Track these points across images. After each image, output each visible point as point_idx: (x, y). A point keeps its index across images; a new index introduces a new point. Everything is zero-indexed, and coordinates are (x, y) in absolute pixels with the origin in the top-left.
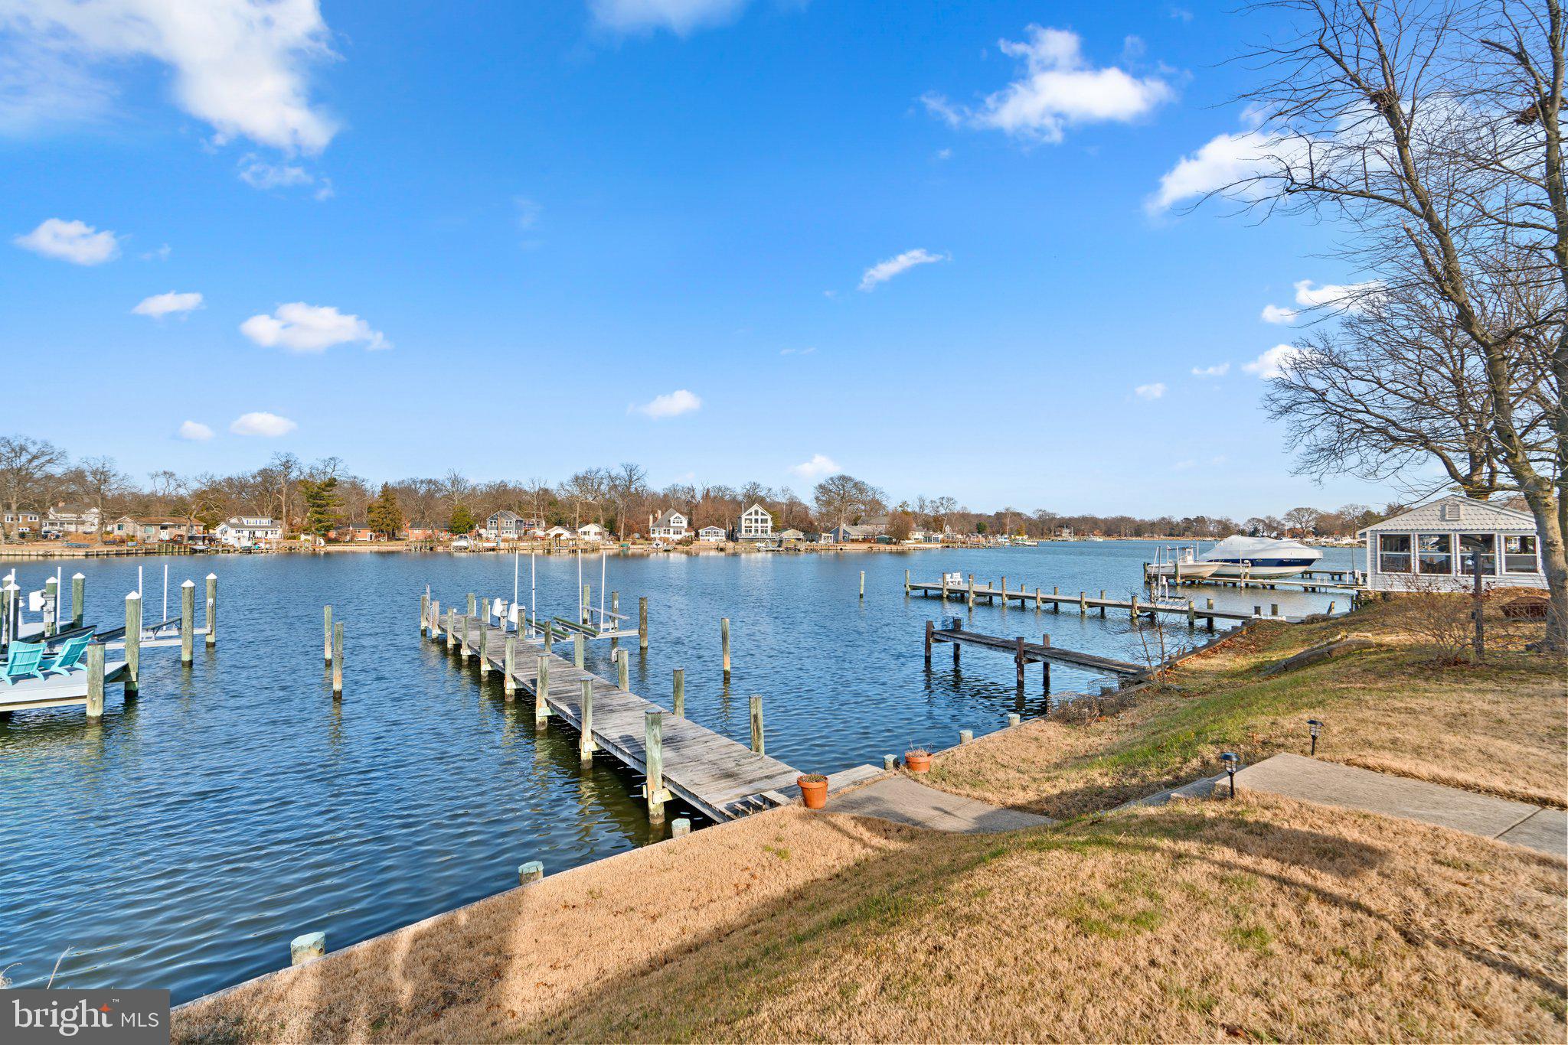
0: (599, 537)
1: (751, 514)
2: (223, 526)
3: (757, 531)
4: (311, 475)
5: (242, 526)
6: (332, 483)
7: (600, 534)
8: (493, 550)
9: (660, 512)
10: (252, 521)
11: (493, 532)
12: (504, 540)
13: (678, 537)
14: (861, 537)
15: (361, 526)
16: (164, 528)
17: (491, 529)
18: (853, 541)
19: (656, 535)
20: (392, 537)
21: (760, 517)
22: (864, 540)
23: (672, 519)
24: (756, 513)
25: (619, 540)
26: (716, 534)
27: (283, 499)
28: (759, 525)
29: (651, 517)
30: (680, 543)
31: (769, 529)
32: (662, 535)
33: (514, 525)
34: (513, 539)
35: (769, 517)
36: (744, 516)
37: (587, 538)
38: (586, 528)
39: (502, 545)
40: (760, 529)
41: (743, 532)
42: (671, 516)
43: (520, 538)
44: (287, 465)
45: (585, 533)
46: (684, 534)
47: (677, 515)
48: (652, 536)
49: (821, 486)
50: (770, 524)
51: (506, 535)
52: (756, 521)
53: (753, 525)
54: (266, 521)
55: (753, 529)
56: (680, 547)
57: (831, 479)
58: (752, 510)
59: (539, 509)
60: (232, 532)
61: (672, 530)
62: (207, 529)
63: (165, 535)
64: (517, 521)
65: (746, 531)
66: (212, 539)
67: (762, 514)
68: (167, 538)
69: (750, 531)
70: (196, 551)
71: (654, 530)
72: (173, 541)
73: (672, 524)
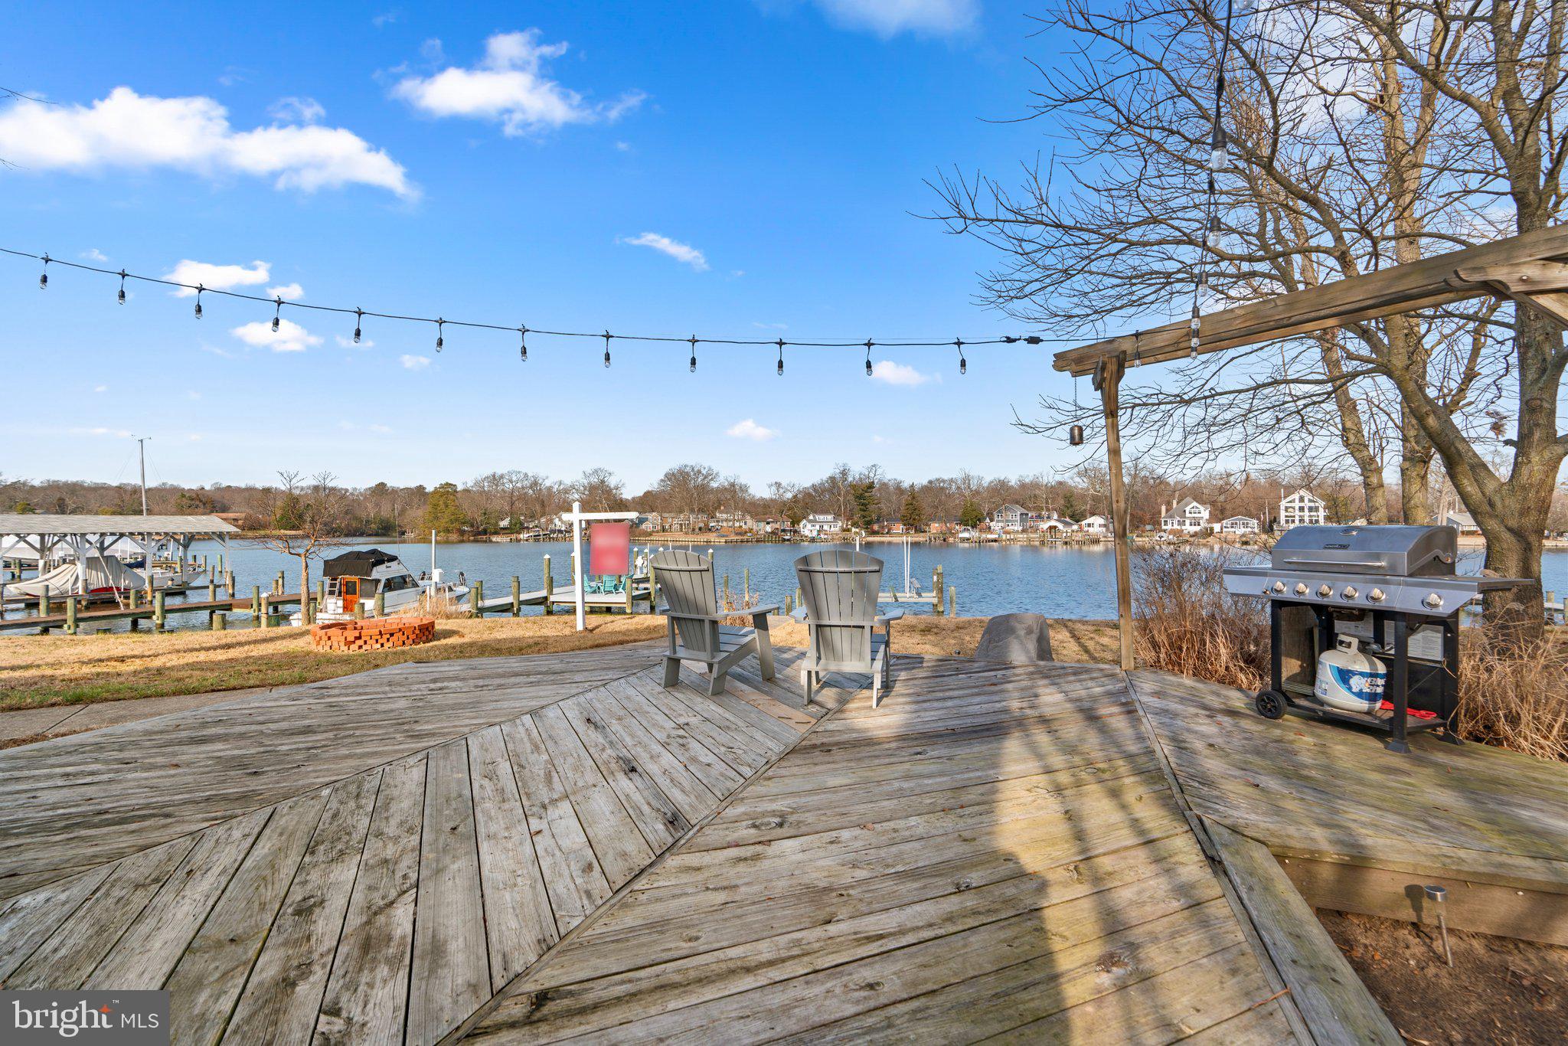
0: (1104, 529)
1: (1293, 501)
2: (804, 521)
3: (1302, 521)
4: (860, 479)
5: (815, 521)
6: (871, 486)
7: (1105, 526)
8: (995, 541)
9: (1174, 502)
10: (821, 518)
11: (1000, 524)
12: (1008, 532)
13: (1197, 528)
15: (896, 520)
16: (768, 523)
17: (998, 521)
19: (1169, 527)
20: (919, 530)
21: (1307, 504)
23: (1187, 509)
24: (1302, 499)
26: (1246, 525)
27: (841, 499)
28: (1306, 513)
29: (1163, 508)
30: (1196, 535)
31: (1319, 519)
32: (1176, 527)
33: (1018, 518)
34: (1018, 532)
35: (1321, 504)
36: (1283, 504)
37: (1091, 530)
38: (1090, 520)
39: (1004, 537)
40: (1305, 519)
41: (1280, 523)
42: (1187, 505)
43: (1025, 531)
44: (844, 473)
45: (1089, 525)
46: (1203, 524)
47: (1195, 504)
48: (1164, 527)
50: (1322, 513)
51: (1011, 528)
52: (1302, 509)
53: (1296, 513)
54: (830, 517)
55: (1297, 519)
56: (1195, 539)
58: (1296, 496)
59: (1047, 503)
60: (809, 526)
61: (1188, 522)
62: (793, 524)
63: (769, 529)
64: (1022, 514)
65: (1287, 522)
66: (795, 532)
67: (1310, 501)
68: (770, 530)
69: (1293, 521)
70: (784, 540)
71: (1166, 522)
72: (772, 532)
73: (1188, 515)
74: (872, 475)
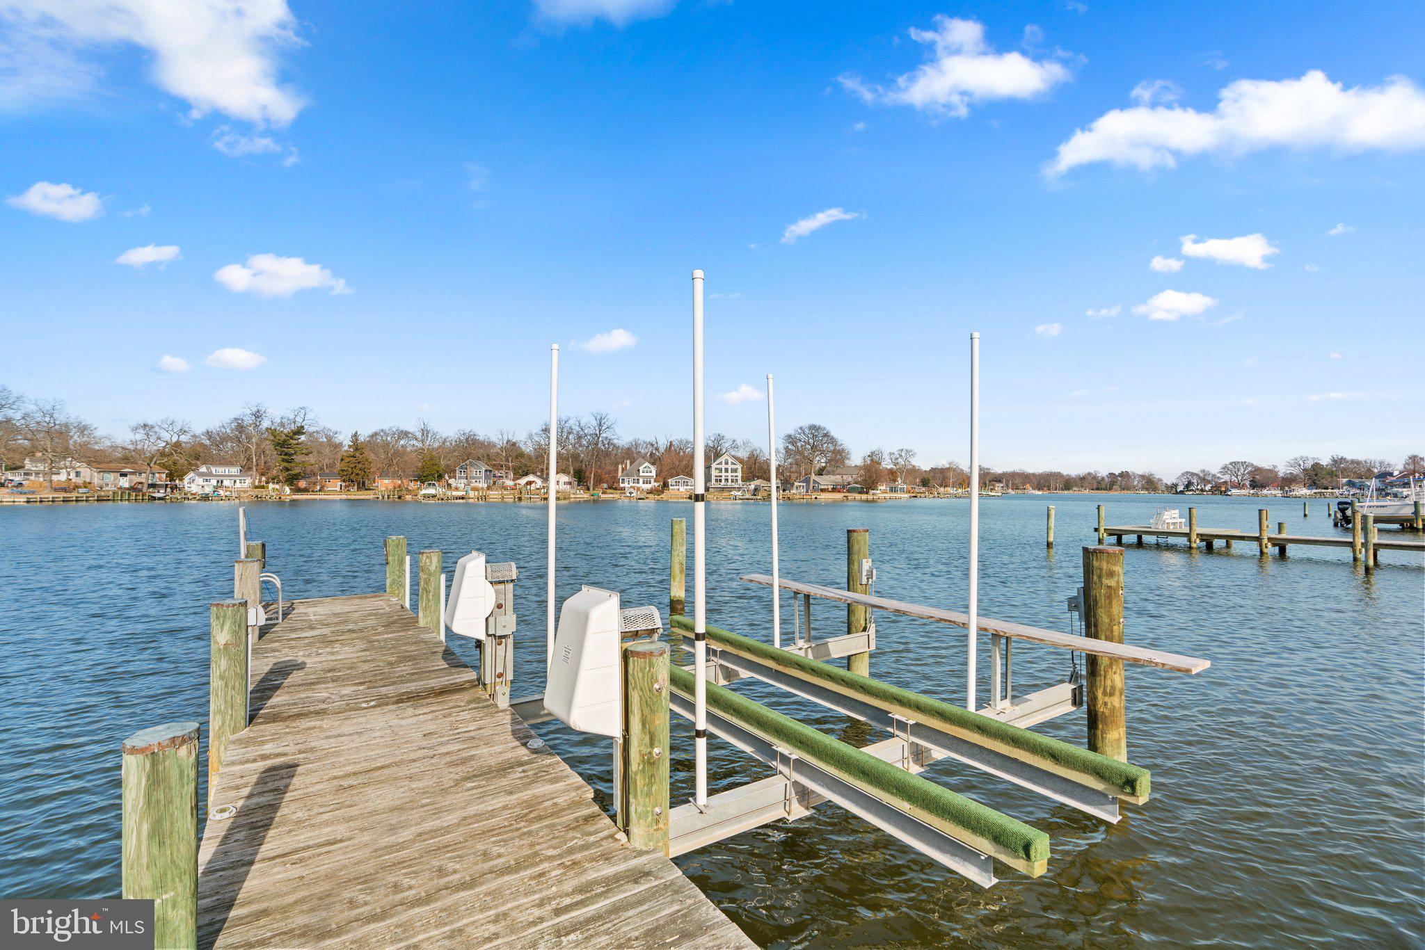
0: (569, 487)
1: (721, 463)
2: (191, 475)
3: (727, 480)
4: (282, 425)
5: (210, 474)
6: (298, 432)
7: (571, 483)
9: (628, 462)
10: (221, 470)
11: (462, 481)
12: (474, 489)
13: (648, 486)
14: (830, 487)
15: (332, 475)
16: (123, 475)
17: (460, 478)
18: (822, 490)
19: (626, 485)
20: (362, 486)
21: (730, 467)
22: (834, 490)
23: (641, 469)
24: (726, 462)
25: (588, 489)
26: (685, 483)
27: (253, 448)
28: (730, 474)
29: (619, 468)
30: (650, 492)
31: (739, 478)
32: (631, 484)
33: (483, 474)
34: (482, 488)
35: (739, 467)
36: (713, 466)
39: (472, 494)
40: (730, 478)
41: (713, 481)
42: (640, 465)
43: (489, 488)
44: (258, 415)
46: (654, 483)
47: (647, 464)
48: (622, 485)
49: (789, 436)
50: (739, 474)
51: (475, 485)
52: (726, 470)
53: (723, 474)
54: (235, 470)
55: (723, 478)
56: (651, 496)
57: (801, 428)
58: (723, 460)
59: (507, 460)
60: (200, 481)
61: (641, 480)
62: (171, 476)
63: (125, 483)
64: (486, 471)
65: (716, 481)
66: (174, 488)
67: (733, 464)
68: (127, 485)
69: (720, 481)
70: (154, 498)
71: (623, 480)
72: (132, 489)
73: (641, 474)
74: (299, 419)
